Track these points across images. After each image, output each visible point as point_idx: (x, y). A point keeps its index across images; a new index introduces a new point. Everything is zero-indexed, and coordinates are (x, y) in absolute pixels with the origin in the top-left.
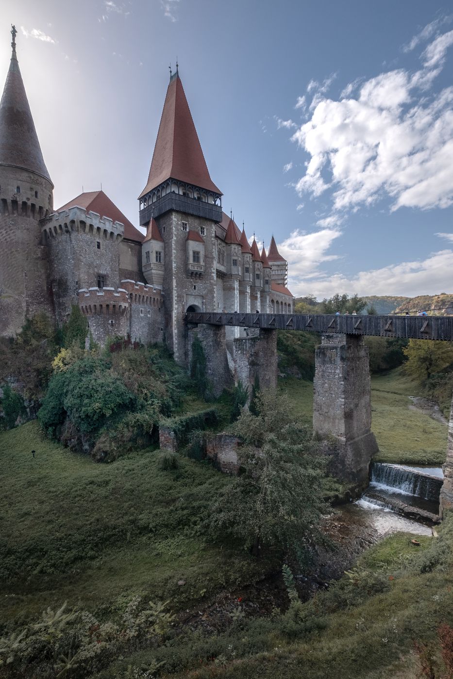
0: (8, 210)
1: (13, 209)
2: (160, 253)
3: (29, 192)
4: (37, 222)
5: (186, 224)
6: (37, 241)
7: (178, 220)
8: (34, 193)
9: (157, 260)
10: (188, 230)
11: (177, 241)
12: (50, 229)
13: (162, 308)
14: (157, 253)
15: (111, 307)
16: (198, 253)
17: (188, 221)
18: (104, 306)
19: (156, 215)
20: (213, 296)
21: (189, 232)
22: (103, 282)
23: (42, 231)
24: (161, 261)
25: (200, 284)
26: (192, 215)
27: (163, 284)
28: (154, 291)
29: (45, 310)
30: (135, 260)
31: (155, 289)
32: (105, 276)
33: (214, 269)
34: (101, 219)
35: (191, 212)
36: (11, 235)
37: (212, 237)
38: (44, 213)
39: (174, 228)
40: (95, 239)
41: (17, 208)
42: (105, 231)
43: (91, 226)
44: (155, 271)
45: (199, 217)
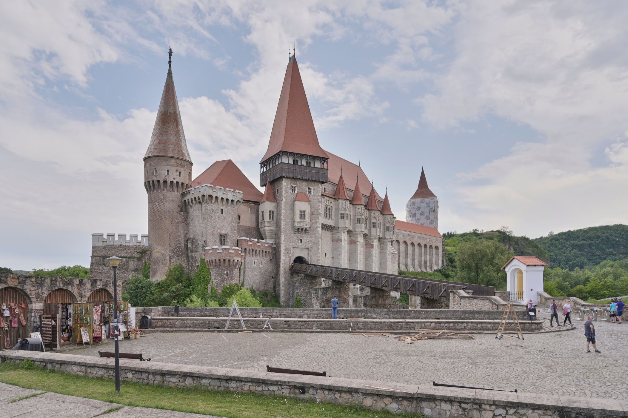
0: (160, 188)
1: (164, 187)
2: (273, 212)
3: (175, 174)
4: (179, 194)
5: (295, 187)
6: (179, 209)
7: (288, 185)
8: (178, 173)
9: (270, 219)
10: (296, 192)
11: (286, 203)
12: (188, 199)
13: (273, 258)
14: (270, 212)
15: (227, 261)
16: (304, 212)
17: (297, 184)
18: (222, 260)
19: (272, 180)
20: (318, 248)
21: (297, 194)
22: (224, 240)
23: (183, 201)
24: (274, 219)
25: (306, 238)
26: (300, 179)
27: (275, 238)
28: (267, 245)
29: (182, 261)
30: (254, 217)
31: (267, 244)
32: (226, 235)
33: (319, 224)
34: (225, 191)
35: (299, 177)
36: (162, 206)
37: (319, 196)
38: (185, 187)
39: (284, 192)
40: (219, 207)
41: (167, 186)
42: (227, 200)
43: (217, 197)
44: (268, 228)
45: (307, 180)
